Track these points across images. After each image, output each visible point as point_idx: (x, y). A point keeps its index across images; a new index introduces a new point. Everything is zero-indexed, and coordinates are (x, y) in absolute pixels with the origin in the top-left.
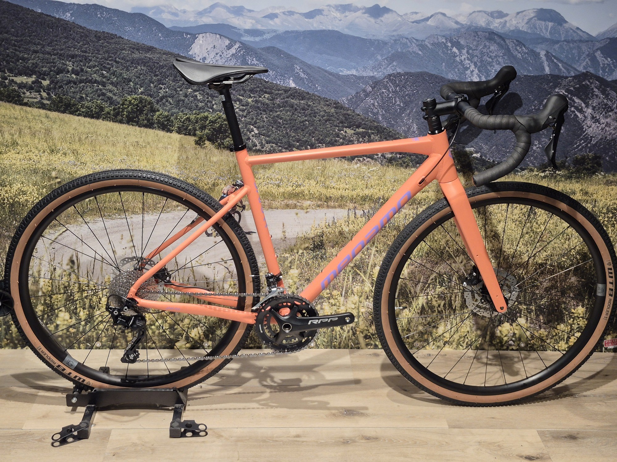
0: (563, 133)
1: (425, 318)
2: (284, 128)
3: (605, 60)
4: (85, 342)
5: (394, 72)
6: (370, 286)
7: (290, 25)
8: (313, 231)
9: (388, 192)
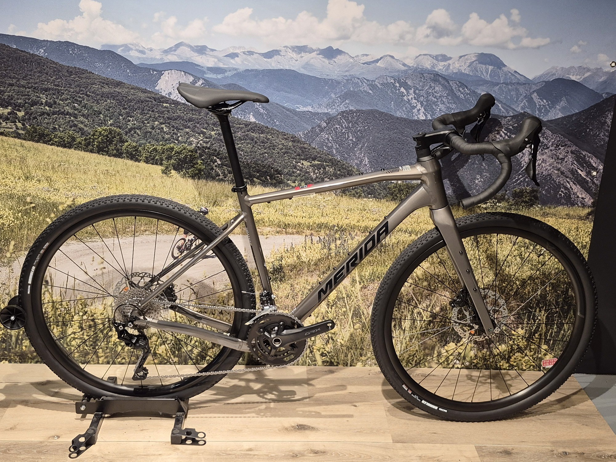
2: (245, 159)
3: (541, 101)
5: (347, 109)
6: (326, 307)
7: (250, 64)
8: (272, 256)
9: (343, 220)
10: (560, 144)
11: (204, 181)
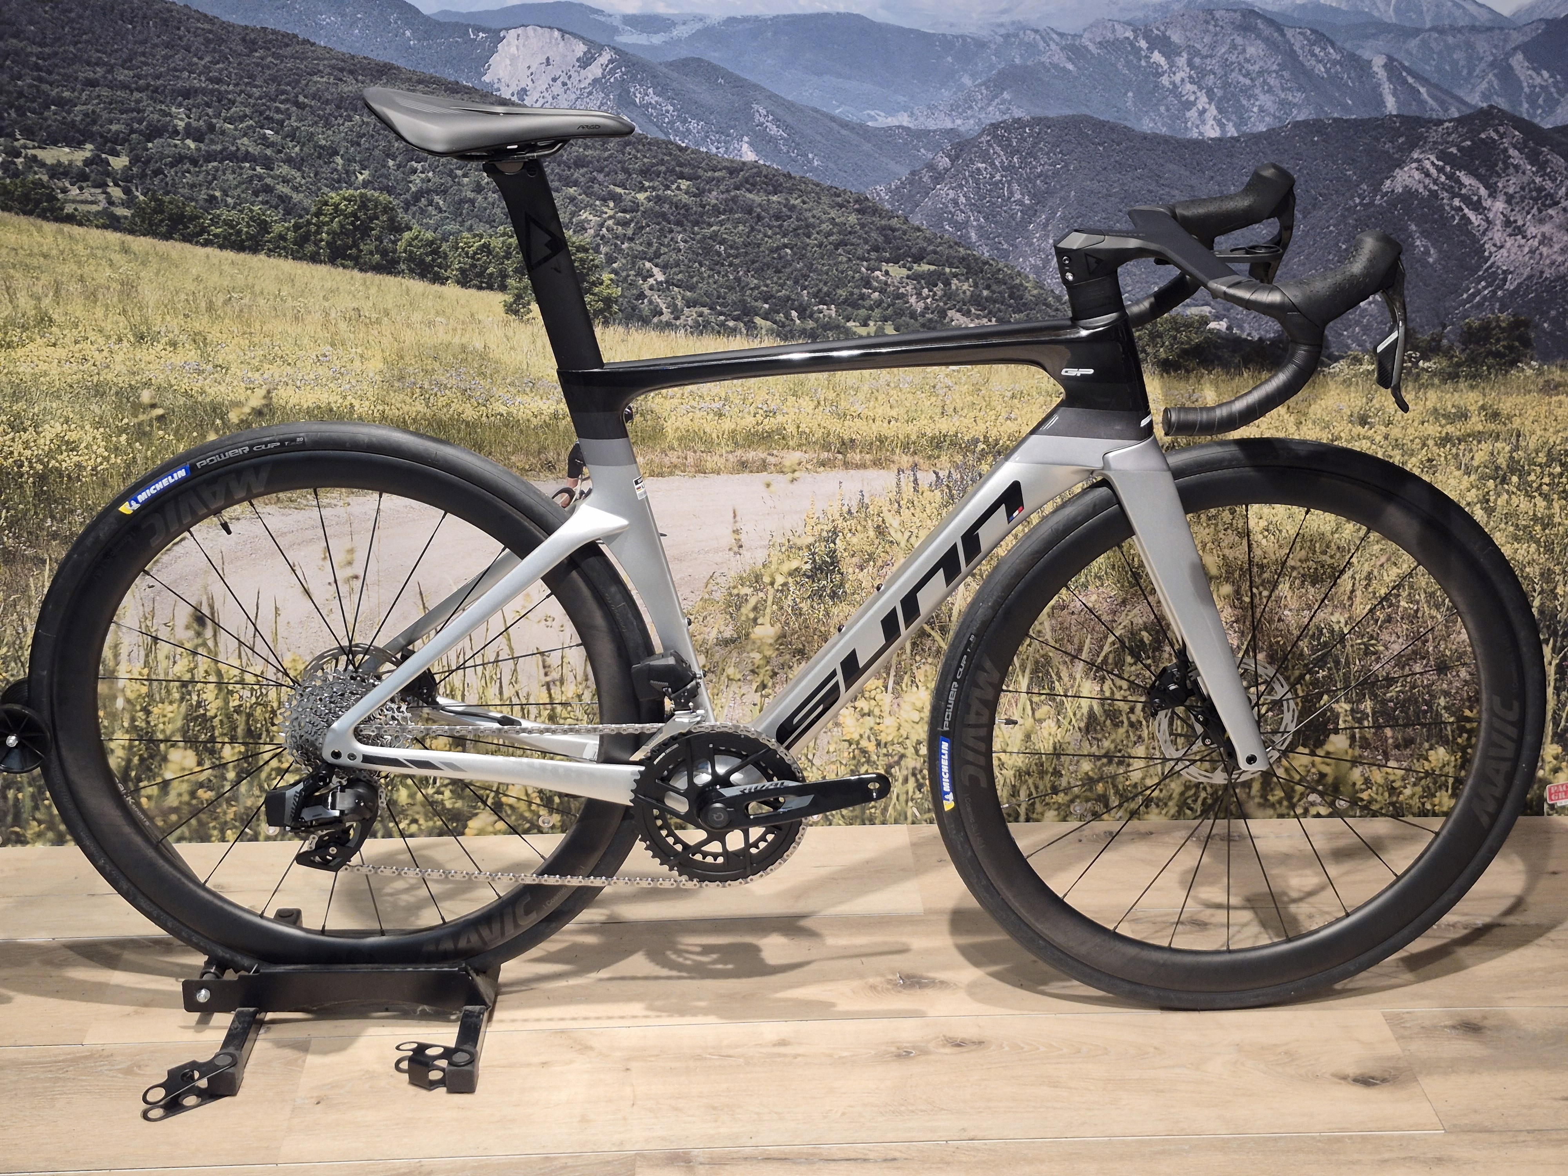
0: (1435, 263)
1: (1099, 740)
2: (730, 265)
3: (1535, 75)
4: (237, 824)
5: (1006, 117)
8: (809, 528)
9: (998, 424)
11: (621, 329)
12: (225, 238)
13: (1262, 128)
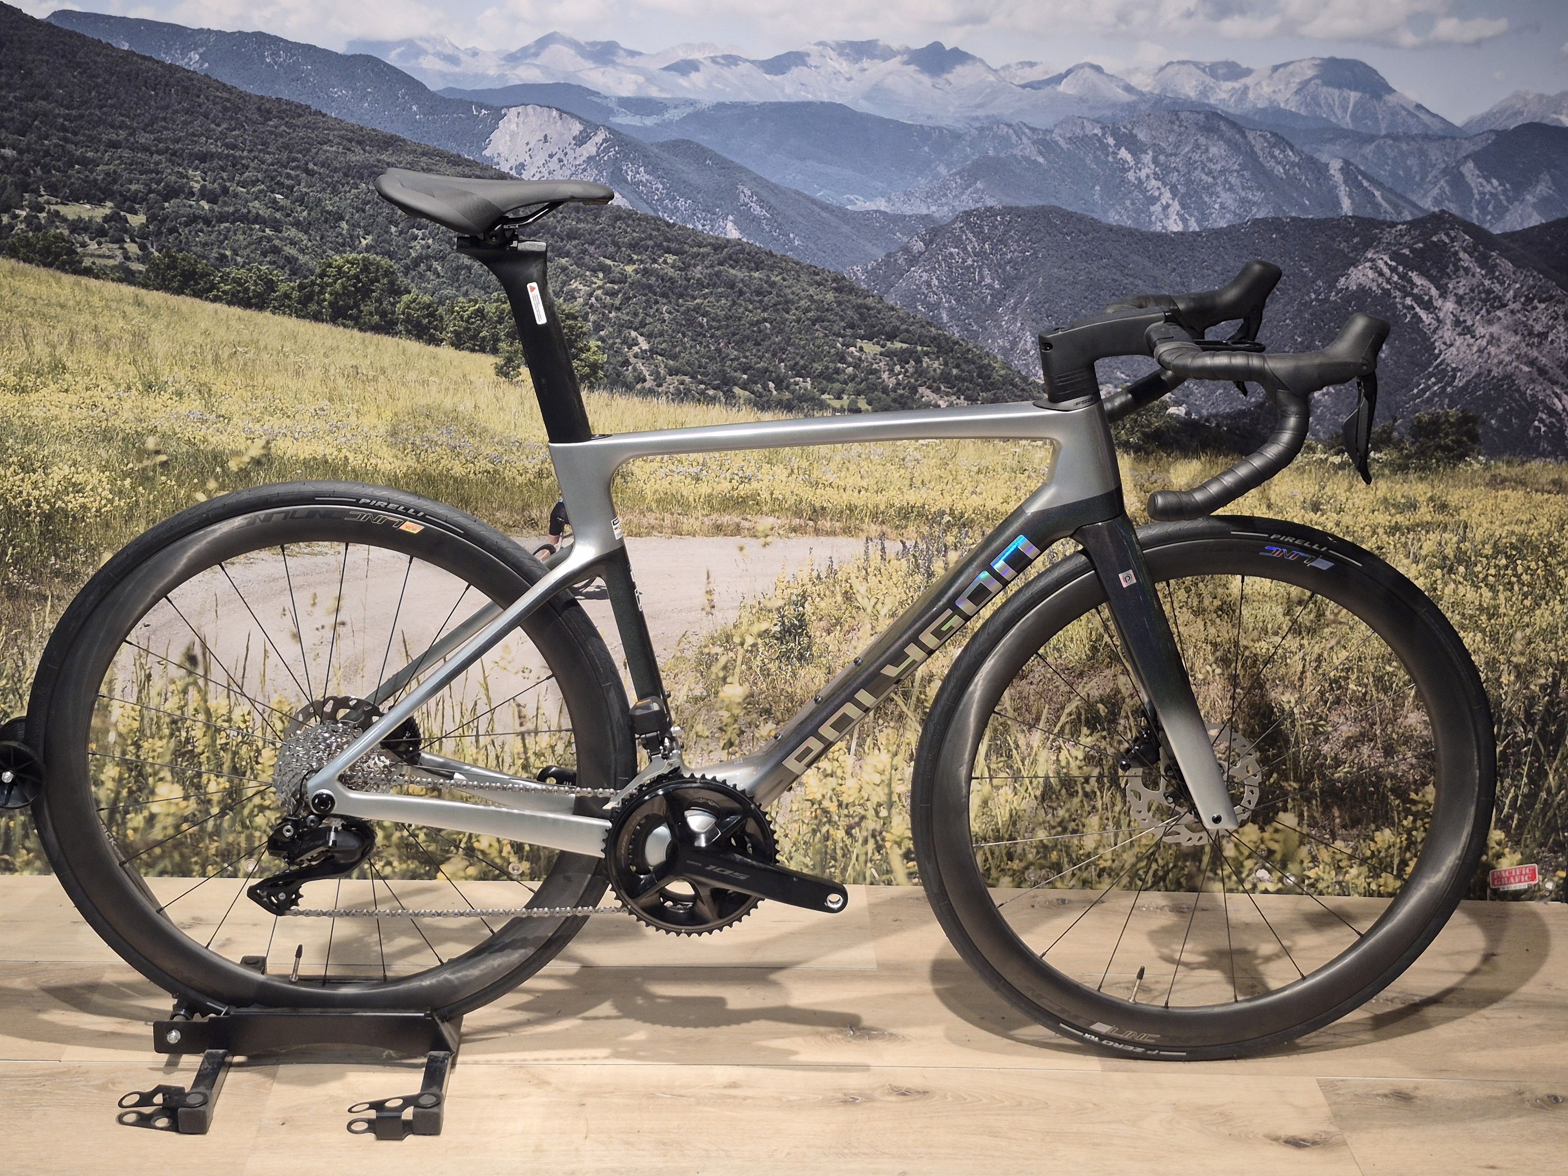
0: (1386, 358)
1: (1054, 809)
2: (712, 337)
3: (1484, 183)
4: (218, 860)
5: (978, 205)
6: (920, 729)
7: (728, 89)
8: (779, 591)
9: (964, 497)
10: (1534, 296)
11: (605, 394)
12: (233, 295)
13: (1223, 224)
